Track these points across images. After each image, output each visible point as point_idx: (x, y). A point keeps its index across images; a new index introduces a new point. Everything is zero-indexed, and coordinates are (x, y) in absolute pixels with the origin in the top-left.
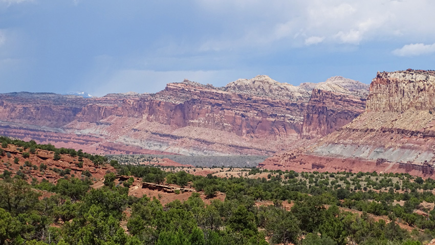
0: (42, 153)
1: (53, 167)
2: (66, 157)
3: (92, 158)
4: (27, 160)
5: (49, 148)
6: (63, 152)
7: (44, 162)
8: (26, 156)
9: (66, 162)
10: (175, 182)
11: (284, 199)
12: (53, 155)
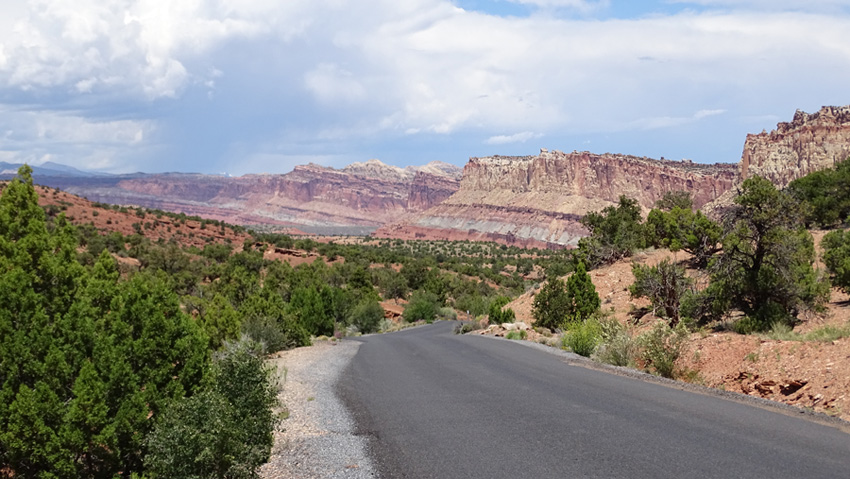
2: (211, 226)
3: (233, 228)
4: (178, 229)
5: (197, 219)
6: (208, 222)
7: (193, 231)
8: (177, 226)
9: (210, 231)
10: (302, 248)
11: (393, 262)
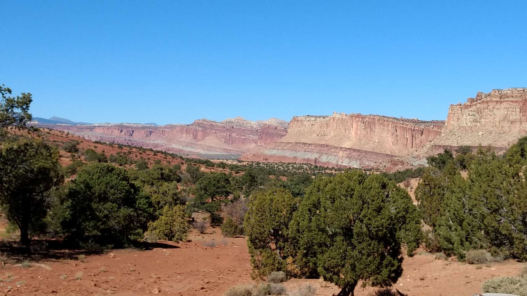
0: (148, 152)
1: (153, 159)
7: (149, 156)
8: (141, 154)
9: (159, 156)
12: (153, 153)
